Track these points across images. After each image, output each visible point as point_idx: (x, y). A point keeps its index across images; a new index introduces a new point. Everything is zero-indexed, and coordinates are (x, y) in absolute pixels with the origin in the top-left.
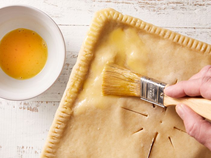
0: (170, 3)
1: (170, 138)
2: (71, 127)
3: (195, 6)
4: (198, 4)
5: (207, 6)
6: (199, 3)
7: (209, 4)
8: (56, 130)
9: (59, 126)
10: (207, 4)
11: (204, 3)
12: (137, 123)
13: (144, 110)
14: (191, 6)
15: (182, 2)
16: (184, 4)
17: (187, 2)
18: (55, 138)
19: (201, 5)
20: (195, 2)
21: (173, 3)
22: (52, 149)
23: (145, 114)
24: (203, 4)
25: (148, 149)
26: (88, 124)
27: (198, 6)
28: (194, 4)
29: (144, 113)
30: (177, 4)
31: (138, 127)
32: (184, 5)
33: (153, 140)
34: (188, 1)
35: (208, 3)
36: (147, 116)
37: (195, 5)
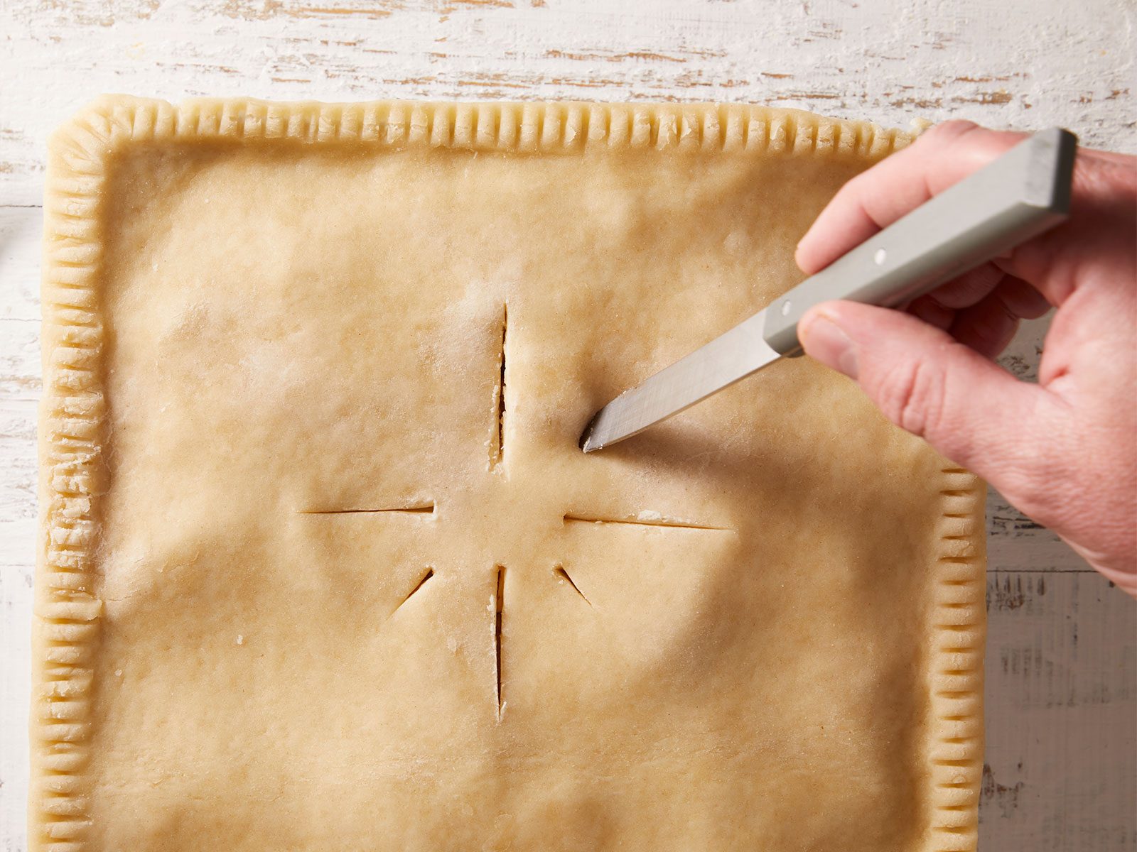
0: (779, 98)
1: (562, 571)
2: (119, 673)
3: (898, 110)
4: (912, 101)
5: (952, 110)
6: (916, 95)
7: (962, 101)
8: (59, 709)
9: (64, 687)
10: (954, 100)
11: (938, 93)
12: (398, 558)
13: (409, 490)
14: (880, 111)
15: (833, 92)
16: (847, 102)
17: (859, 92)
18: (67, 746)
19: (923, 105)
20: (895, 90)
21: (793, 96)
22: (67, 799)
23: (422, 506)
24: (933, 99)
25: (485, 654)
26: (190, 637)
27: (911, 107)
28: (893, 99)
29: (413, 501)
30: (815, 101)
31: (406, 572)
32: (843, 106)
33: (492, 607)
34: (863, 87)
35: (959, 93)
36: (430, 509)
37: (899, 104)
